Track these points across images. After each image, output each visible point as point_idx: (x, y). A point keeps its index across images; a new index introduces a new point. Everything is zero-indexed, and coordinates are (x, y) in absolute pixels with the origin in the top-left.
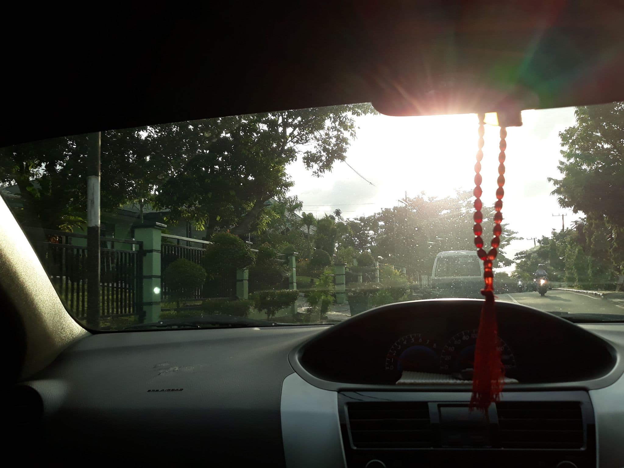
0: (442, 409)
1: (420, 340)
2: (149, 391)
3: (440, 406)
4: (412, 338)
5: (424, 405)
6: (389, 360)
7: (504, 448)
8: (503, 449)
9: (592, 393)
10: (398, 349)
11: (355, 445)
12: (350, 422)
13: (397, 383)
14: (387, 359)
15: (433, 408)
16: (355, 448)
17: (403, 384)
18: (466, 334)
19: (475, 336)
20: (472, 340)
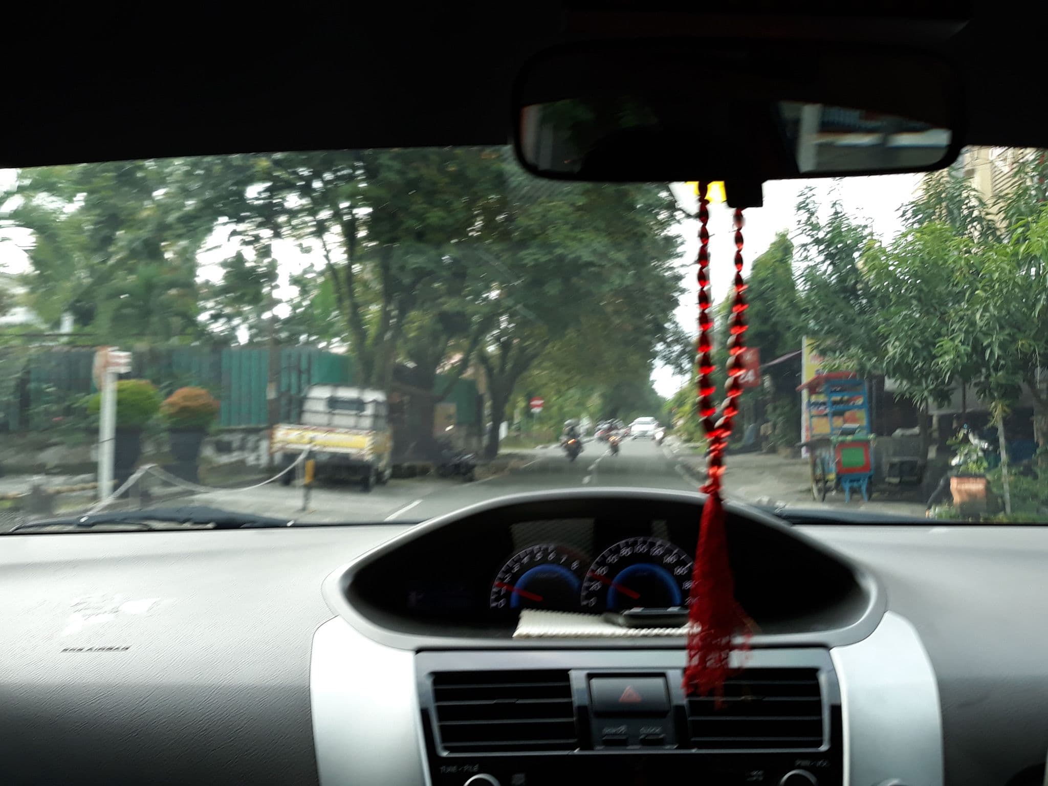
0: (595, 682)
1: (551, 556)
2: (65, 650)
3: (590, 676)
4: (538, 552)
5: (563, 674)
6: (497, 589)
8: (693, 750)
9: (835, 653)
10: (514, 571)
11: (446, 748)
12: (437, 707)
13: (515, 634)
15: (577, 680)
16: (445, 754)
17: (528, 637)
18: (627, 545)
19: (641, 549)
20: (635, 558)
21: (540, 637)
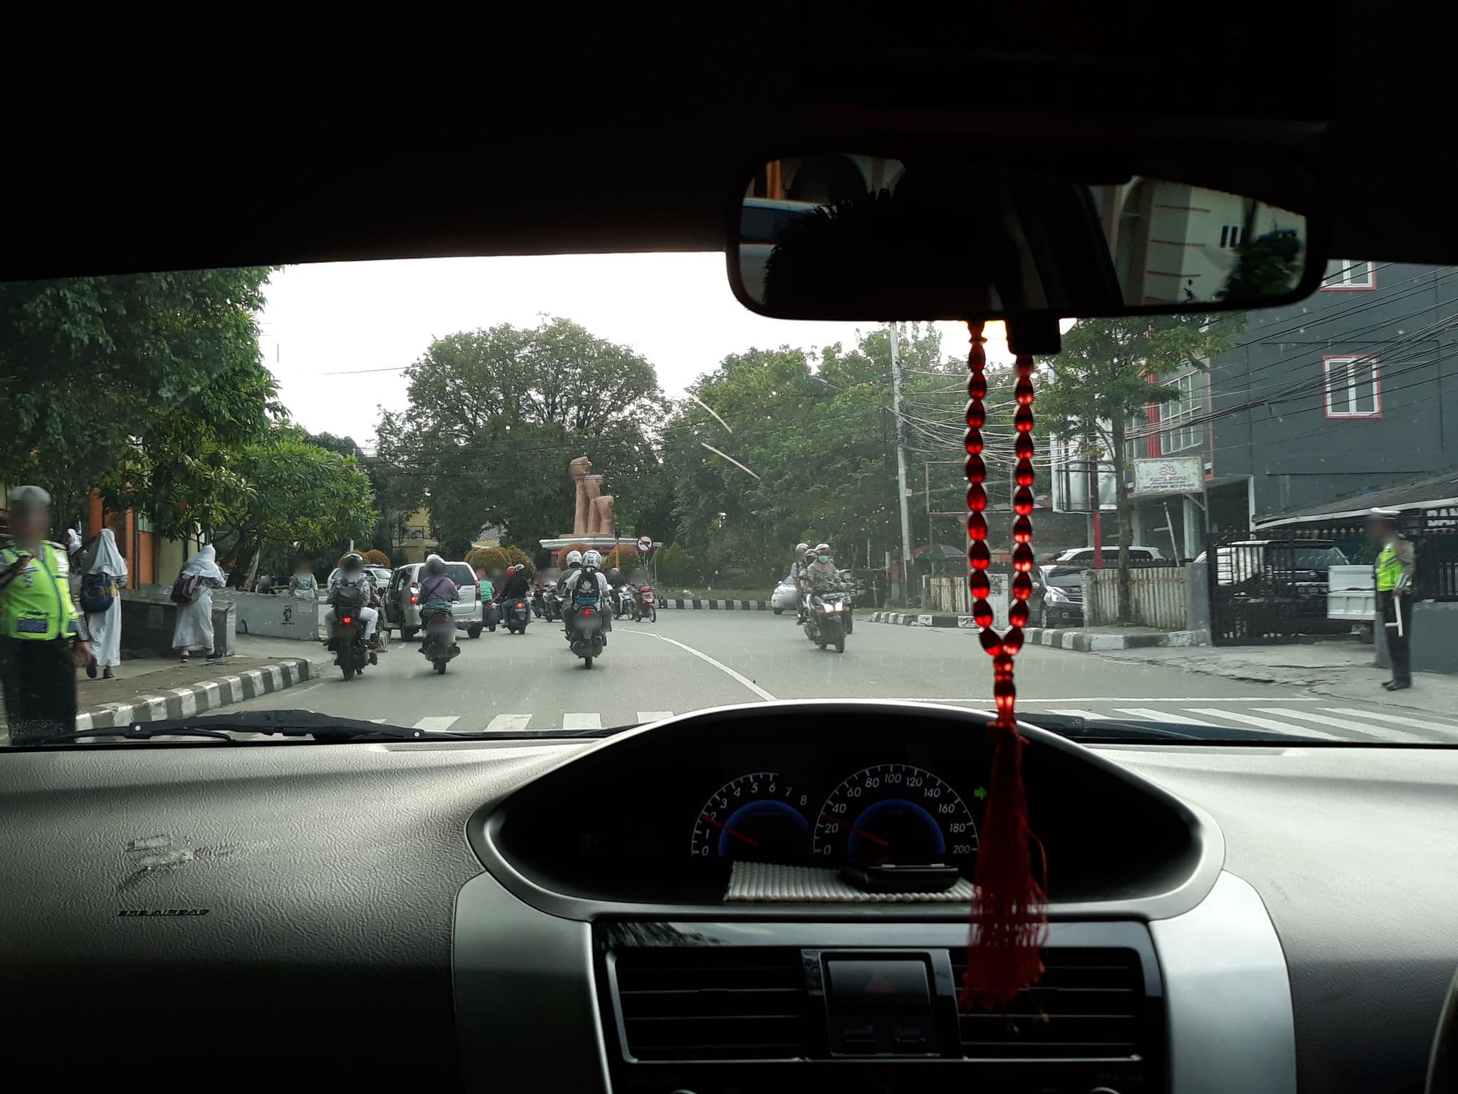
0: (832, 964)
1: (772, 788)
3: (827, 957)
4: (754, 782)
5: (794, 954)
6: (699, 832)
7: (969, 1057)
8: (966, 1059)
9: (1157, 926)
10: (722, 807)
11: (634, 1054)
12: (621, 996)
13: (726, 898)
14: (696, 831)
16: (635, 1061)
17: (741, 902)
18: (874, 774)
19: (893, 779)
20: (886, 789)
21: (758, 902)
